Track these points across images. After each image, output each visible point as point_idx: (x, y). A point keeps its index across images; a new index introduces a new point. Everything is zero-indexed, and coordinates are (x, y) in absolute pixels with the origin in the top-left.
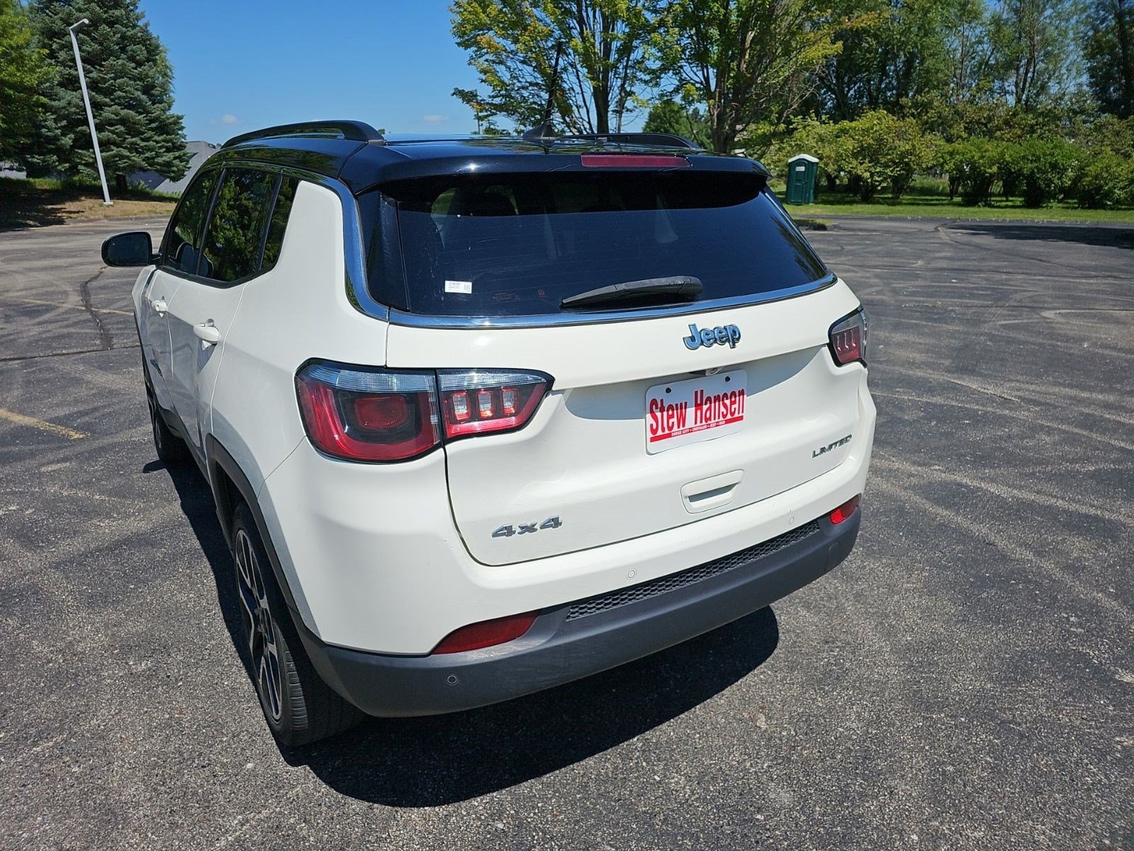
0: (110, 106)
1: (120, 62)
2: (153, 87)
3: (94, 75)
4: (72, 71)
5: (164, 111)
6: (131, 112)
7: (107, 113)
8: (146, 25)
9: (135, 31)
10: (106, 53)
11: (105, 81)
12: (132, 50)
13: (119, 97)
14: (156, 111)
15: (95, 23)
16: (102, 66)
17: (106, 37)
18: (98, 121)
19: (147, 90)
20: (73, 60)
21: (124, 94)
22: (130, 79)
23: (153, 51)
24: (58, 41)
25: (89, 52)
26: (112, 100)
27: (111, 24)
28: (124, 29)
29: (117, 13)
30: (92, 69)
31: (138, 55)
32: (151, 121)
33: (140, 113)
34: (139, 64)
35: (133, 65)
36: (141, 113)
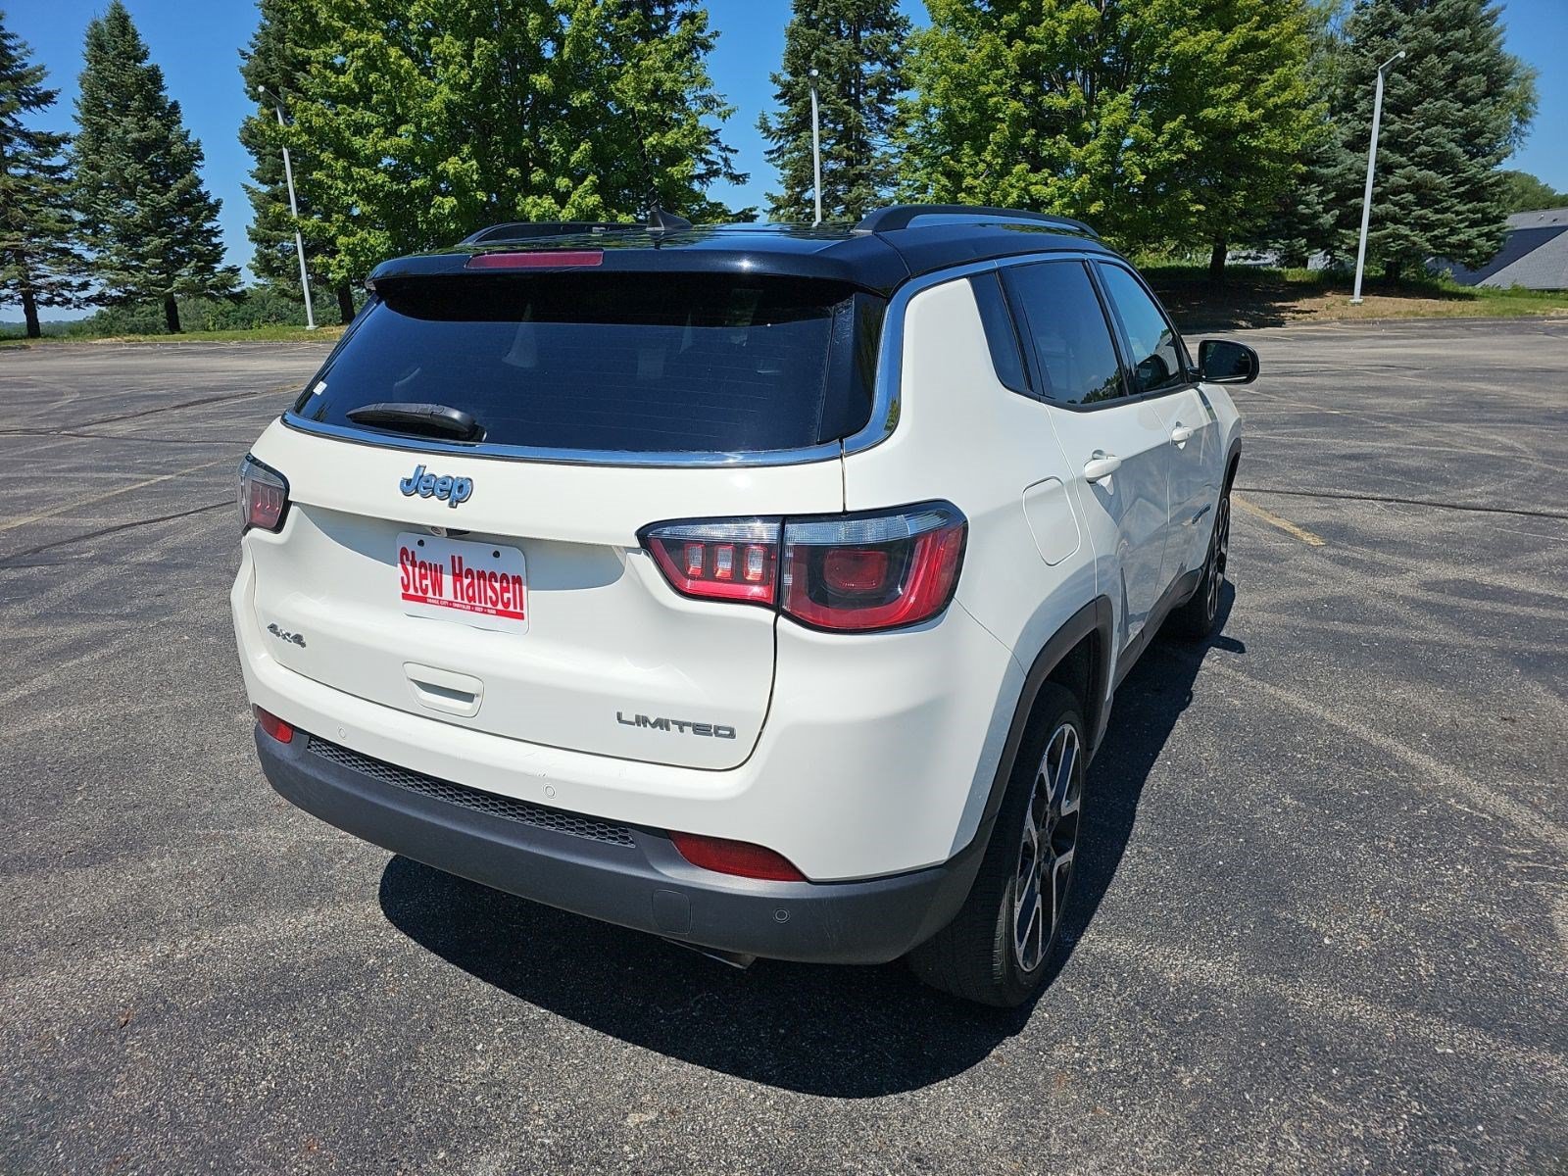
0: (1404, 167)
1: (1439, 104)
2: (1480, 133)
3: (1396, 127)
4: (1368, 126)
5: (1485, 168)
6: (1431, 172)
7: (1397, 179)
8: (1499, 45)
9: (1479, 55)
10: (1427, 92)
11: (1408, 132)
12: (1466, 85)
13: (1423, 155)
14: (1473, 168)
15: (1418, 56)
16: (1411, 112)
17: (1430, 72)
18: (1379, 189)
19: (1468, 140)
20: (1372, 111)
21: (1429, 149)
22: (1447, 126)
23: (1496, 78)
24: (1364, 87)
25: (1400, 96)
26: (1410, 159)
27: (1442, 52)
28: (1461, 56)
29: (1458, 34)
30: (1396, 119)
31: (1472, 90)
32: (1459, 184)
33: (1445, 174)
34: (1468, 102)
35: (1459, 105)
36: (1448, 173)
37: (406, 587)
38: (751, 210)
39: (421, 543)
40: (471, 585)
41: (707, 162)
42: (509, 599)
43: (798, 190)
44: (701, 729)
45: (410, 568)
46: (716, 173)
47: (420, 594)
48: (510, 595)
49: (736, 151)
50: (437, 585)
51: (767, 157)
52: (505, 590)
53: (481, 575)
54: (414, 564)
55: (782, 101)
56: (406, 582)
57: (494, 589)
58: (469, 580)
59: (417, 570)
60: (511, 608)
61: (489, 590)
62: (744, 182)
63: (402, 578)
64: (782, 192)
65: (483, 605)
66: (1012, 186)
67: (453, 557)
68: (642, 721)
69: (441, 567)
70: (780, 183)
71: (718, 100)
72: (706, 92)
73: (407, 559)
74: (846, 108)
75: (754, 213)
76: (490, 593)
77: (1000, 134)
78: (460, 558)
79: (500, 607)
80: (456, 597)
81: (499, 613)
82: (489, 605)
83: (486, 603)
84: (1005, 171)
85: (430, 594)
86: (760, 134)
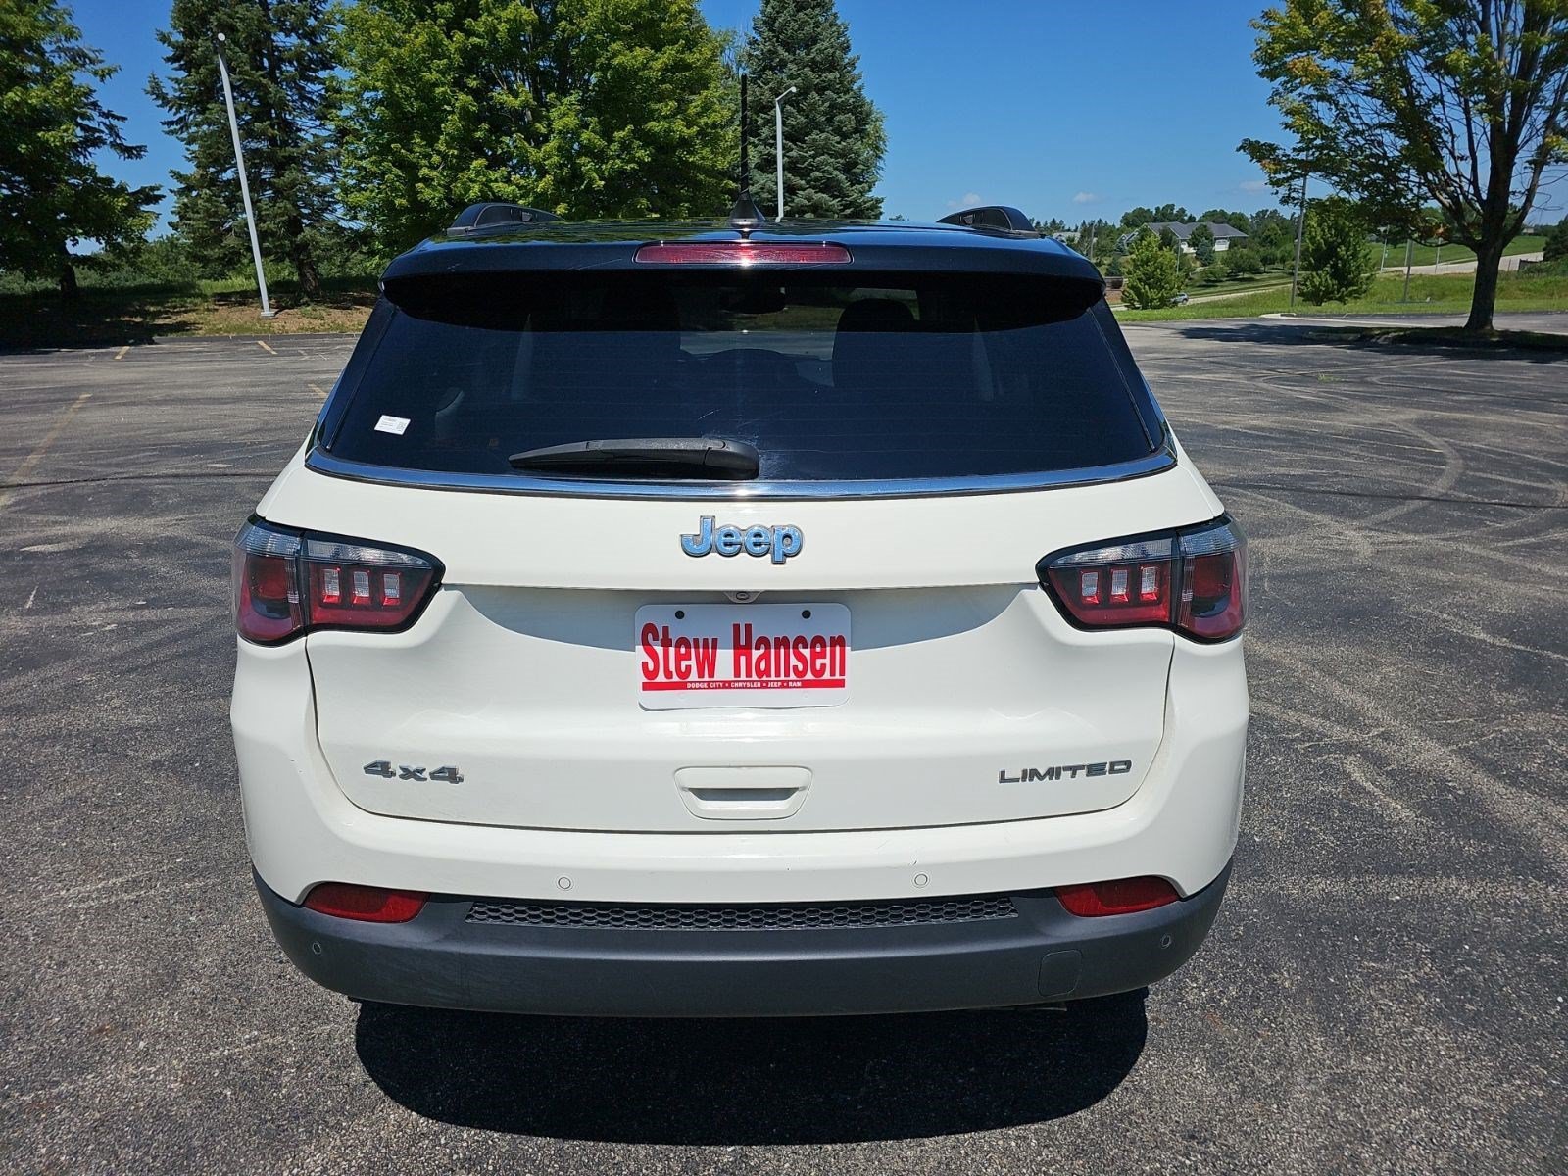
0: (804, 190)
1: (824, 136)
2: (855, 164)
3: (793, 153)
4: (772, 150)
5: (862, 193)
6: (824, 195)
7: (800, 199)
8: (860, 89)
9: (847, 96)
10: (813, 125)
11: (804, 159)
12: (840, 121)
13: (817, 180)
14: (854, 195)
15: (804, 92)
16: (804, 142)
17: (813, 106)
18: (788, 208)
19: (847, 168)
20: (774, 138)
21: (821, 175)
22: (831, 156)
23: (862, 116)
24: (764, 116)
25: (793, 127)
26: (808, 183)
27: (821, 90)
28: (835, 96)
29: (831, 76)
30: (794, 147)
31: (845, 126)
32: (846, 207)
33: (834, 197)
34: (844, 137)
35: (837, 138)
36: (837, 197)
37: (650, 674)
38: (152, 189)
39: (680, 615)
40: (766, 656)
41: (85, 128)
42: (823, 666)
43: (212, 169)
44: (1095, 770)
45: (660, 650)
46: (98, 142)
47: (676, 679)
48: (827, 661)
49: (123, 119)
50: (708, 665)
51: (165, 129)
52: (815, 656)
53: (782, 642)
54: (666, 643)
55: (177, 65)
56: (651, 667)
57: (801, 657)
58: (762, 651)
59: (672, 650)
60: (827, 676)
61: (792, 657)
62: (139, 156)
63: (645, 664)
64: (190, 169)
65: (782, 678)
66: (472, 181)
67: (736, 628)
68: (1031, 775)
69: (715, 641)
70: (190, 160)
71: (92, 55)
72: (73, 43)
73: (655, 638)
74: (264, 81)
75: (156, 193)
76: (793, 661)
77: (451, 125)
78: (748, 627)
79: (809, 676)
80: (737, 673)
81: (807, 684)
82: (792, 677)
83: (787, 674)
84: (462, 164)
85: (694, 676)
86: (151, 102)
